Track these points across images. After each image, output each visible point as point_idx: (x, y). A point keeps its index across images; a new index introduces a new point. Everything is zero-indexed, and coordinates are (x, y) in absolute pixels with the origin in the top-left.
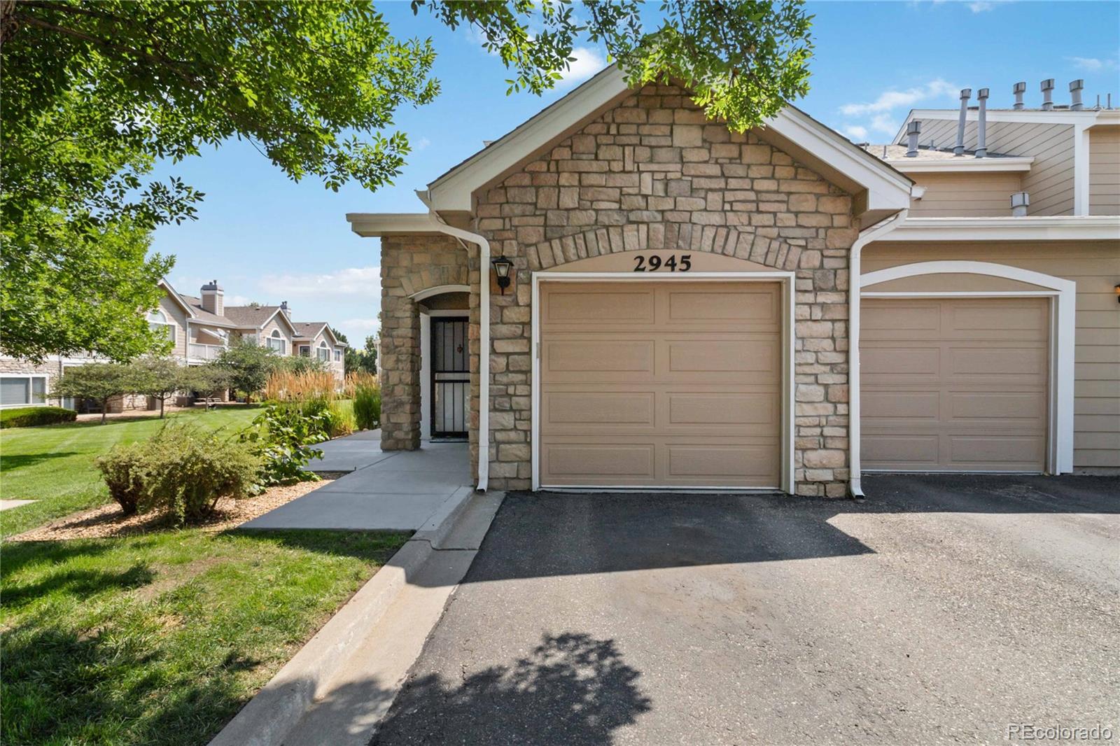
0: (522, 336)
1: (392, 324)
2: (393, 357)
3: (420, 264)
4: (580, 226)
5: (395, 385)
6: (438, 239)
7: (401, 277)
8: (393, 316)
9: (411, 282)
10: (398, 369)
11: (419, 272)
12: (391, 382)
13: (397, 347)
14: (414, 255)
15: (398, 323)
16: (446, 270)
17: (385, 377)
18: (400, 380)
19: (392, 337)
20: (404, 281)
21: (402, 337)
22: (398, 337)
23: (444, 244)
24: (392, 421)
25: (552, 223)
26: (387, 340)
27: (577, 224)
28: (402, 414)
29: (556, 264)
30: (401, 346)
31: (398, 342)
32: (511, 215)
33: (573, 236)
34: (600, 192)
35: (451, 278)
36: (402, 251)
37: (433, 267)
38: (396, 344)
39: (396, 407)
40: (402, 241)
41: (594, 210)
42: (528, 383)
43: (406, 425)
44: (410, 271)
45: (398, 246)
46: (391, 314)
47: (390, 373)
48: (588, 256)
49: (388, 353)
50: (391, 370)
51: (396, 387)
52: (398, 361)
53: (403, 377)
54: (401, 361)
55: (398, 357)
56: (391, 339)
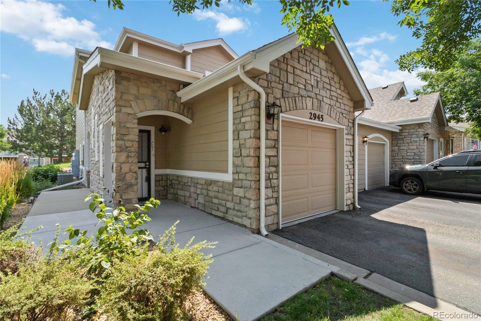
0: (274, 147)
1: (123, 131)
2: (124, 155)
3: (144, 94)
4: (294, 94)
5: (126, 173)
6: (156, 81)
7: (131, 101)
8: (125, 127)
9: (138, 105)
10: (128, 162)
11: (143, 99)
12: (124, 171)
13: (127, 147)
14: (140, 88)
15: (129, 131)
16: (160, 101)
17: (119, 168)
18: (130, 170)
19: (123, 140)
20: (133, 104)
21: (131, 141)
22: (128, 140)
23: (159, 84)
24: (124, 198)
25: (285, 90)
26: (121, 142)
27: (293, 92)
28: (131, 192)
29: (286, 111)
30: (130, 147)
31: (128, 144)
32: (271, 81)
33: (292, 98)
34: (300, 79)
35: (164, 107)
36: (131, 83)
37: (152, 98)
38: (127, 145)
39: (127, 187)
40: (132, 77)
41: (298, 87)
42: (277, 172)
43: (135, 199)
44: (137, 98)
45: (128, 79)
46: (123, 125)
47: (122, 165)
48: (296, 109)
49: (121, 151)
50: (123, 163)
51: (127, 175)
52: (128, 157)
53: (132, 168)
54: (131, 157)
55: (128, 155)
56: (123, 142)
